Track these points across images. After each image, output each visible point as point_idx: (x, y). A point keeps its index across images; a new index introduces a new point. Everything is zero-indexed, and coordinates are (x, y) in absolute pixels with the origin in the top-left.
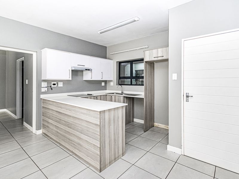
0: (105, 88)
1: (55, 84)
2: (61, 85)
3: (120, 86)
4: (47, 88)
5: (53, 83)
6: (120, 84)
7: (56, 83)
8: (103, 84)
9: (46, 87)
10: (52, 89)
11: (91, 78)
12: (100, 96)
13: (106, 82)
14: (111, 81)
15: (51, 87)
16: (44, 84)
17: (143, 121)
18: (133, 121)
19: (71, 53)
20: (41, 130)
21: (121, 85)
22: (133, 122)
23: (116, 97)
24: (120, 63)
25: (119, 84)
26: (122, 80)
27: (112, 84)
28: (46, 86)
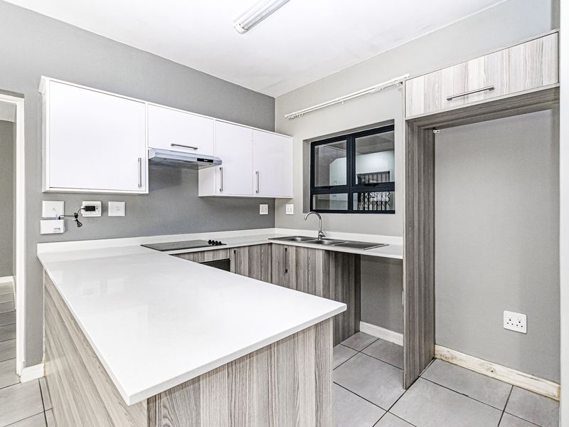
0: (270, 222)
1: (92, 209)
2: (116, 209)
3: (314, 215)
4: (62, 221)
5: (85, 204)
6: (314, 208)
7: (98, 204)
8: (264, 209)
9: (59, 218)
10: (79, 224)
11: (221, 190)
12: (247, 249)
13: (272, 203)
14: (288, 200)
15: (76, 216)
16: (52, 209)
17: (402, 336)
18: (357, 331)
19: (147, 102)
20: (41, 365)
21: (317, 211)
22: (355, 332)
23: (302, 251)
24: (314, 144)
25: (311, 210)
26: (320, 197)
27: (290, 209)
28: (61, 213)
